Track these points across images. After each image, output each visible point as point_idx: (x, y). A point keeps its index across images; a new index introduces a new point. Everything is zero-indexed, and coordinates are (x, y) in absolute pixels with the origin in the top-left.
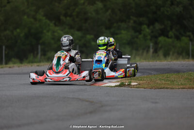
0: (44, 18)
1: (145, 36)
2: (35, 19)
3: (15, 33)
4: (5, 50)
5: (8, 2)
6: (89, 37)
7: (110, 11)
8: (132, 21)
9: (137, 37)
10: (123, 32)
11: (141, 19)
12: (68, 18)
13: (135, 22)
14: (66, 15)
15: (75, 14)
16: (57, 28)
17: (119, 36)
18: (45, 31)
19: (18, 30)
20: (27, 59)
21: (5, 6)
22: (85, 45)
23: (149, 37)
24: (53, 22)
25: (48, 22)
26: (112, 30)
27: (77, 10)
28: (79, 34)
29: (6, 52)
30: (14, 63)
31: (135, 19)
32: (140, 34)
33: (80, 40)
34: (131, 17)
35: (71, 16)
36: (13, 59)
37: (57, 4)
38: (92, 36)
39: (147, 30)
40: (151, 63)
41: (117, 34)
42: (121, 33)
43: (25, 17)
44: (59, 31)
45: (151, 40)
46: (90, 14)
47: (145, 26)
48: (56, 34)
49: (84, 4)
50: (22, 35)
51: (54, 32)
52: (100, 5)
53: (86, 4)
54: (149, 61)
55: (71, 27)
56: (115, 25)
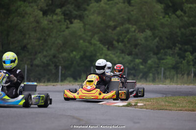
0: (98, 43)
1: (188, 62)
2: (90, 43)
3: (72, 55)
4: (62, 70)
5: (67, 28)
6: (138, 61)
7: (157, 39)
8: (177, 48)
9: (181, 63)
10: (168, 57)
11: (186, 47)
12: (120, 44)
13: (180, 49)
14: (118, 41)
15: (126, 40)
16: (109, 52)
17: (164, 61)
18: (98, 54)
19: (74, 53)
20: (80, 78)
21: (64, 31)
22: (134, 68)
23: (192, 63)
24: (107, 46)
25: (102, 46)
26: (159, 56)
27: (128, 36)
28: (129, 58)
29: (63, 72)
30: (70, 82)
31: (180, 46)
32: (184, 60)
33: (129, 64)
34: (177, 45)
35: (122, 42)
36: (68, 78)
37: (110, 30)
38: (141, 61)
39: (191, 57)
40: (179, 86)
41: (163, 59)
42: (167, 59)
43: (81, 41)
44: (111, 55)
45: (193, 65)
46: (139, 41)
47: (189, 53)
48: (108, 57)
49: (135, 31)
50: (77, 57)
51: (106, 55)
52: (148, 33)
53: (137, 32)
54: (177, 85)
55: (123, 52)
56: (162, 51)
